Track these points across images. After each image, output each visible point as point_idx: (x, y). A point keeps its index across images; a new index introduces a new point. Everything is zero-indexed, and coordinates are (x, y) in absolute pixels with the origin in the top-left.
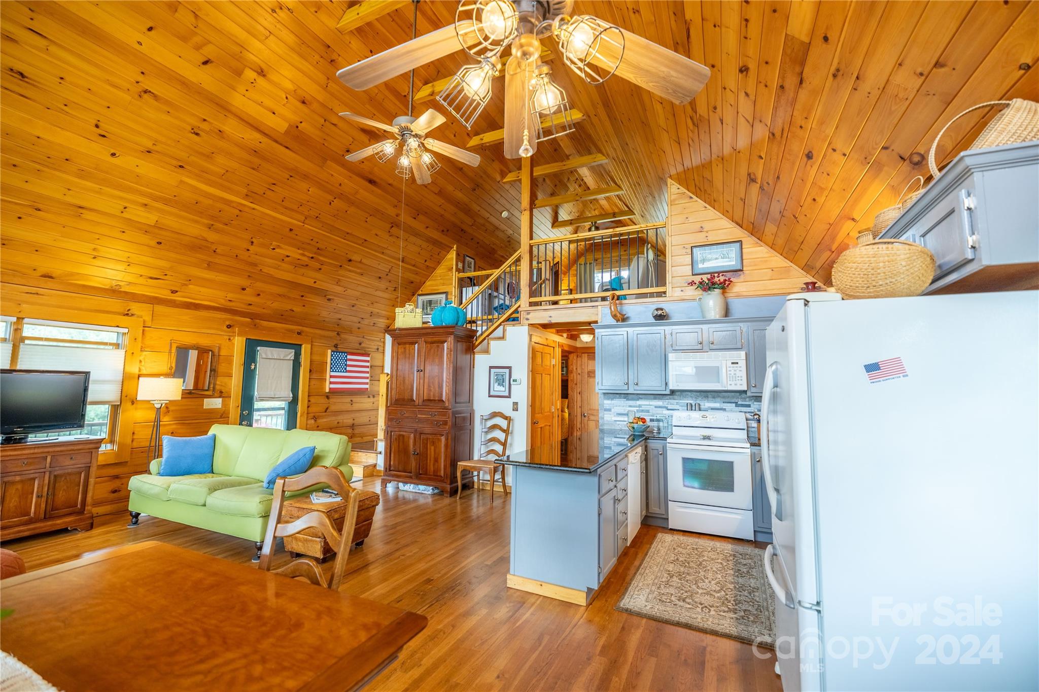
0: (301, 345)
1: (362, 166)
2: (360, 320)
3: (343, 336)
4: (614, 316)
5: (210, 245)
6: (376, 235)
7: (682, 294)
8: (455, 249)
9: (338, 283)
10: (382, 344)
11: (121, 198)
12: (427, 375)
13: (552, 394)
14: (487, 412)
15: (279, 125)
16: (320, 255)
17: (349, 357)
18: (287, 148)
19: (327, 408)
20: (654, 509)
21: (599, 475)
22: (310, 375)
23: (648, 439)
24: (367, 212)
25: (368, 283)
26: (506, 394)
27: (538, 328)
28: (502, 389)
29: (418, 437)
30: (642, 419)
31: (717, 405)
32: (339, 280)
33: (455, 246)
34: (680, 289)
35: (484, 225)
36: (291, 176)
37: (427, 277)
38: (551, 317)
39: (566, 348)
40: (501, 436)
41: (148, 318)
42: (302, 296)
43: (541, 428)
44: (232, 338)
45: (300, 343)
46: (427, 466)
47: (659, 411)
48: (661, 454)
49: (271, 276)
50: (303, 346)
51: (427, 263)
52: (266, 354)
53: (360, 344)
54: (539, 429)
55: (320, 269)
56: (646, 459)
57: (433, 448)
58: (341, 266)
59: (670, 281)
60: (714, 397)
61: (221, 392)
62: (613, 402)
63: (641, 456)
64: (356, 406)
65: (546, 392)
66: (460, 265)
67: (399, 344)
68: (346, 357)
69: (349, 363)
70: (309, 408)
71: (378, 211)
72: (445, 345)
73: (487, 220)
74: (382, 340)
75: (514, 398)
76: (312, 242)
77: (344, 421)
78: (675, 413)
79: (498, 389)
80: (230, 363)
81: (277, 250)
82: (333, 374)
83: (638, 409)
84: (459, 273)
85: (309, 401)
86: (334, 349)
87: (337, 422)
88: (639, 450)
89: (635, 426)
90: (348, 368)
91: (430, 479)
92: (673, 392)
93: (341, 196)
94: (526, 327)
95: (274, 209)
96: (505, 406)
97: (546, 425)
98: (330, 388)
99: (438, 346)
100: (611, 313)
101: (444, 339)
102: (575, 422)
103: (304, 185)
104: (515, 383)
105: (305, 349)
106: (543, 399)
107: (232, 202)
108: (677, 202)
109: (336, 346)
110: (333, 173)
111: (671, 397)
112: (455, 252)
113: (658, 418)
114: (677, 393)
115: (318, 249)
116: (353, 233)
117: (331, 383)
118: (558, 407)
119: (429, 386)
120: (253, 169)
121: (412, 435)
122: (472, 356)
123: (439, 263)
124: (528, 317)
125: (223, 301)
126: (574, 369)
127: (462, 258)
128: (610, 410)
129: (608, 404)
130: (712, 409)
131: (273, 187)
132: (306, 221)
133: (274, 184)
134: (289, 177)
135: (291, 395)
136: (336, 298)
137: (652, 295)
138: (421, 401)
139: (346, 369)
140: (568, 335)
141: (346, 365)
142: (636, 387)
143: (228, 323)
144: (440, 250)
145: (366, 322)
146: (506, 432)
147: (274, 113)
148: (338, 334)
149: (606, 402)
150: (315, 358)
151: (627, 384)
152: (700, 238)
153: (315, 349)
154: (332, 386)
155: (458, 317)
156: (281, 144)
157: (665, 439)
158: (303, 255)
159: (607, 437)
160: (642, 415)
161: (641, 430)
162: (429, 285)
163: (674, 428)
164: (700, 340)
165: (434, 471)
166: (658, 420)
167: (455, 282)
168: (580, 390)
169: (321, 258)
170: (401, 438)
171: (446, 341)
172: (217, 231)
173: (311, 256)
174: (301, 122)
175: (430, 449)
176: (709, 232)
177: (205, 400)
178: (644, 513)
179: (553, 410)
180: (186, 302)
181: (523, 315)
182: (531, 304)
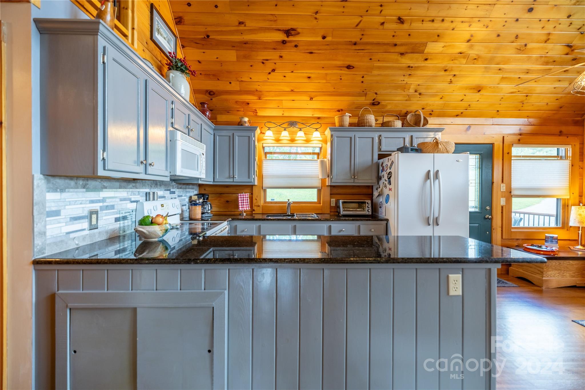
31: (162, 193)
62: (65, 195)
83: (101, 204)
113: (124, 214)
128: (57, 213)
129: (54, 201)
142: (150, 170)
149: (51, 196)
164: (187, 124)
166: (123, 219)
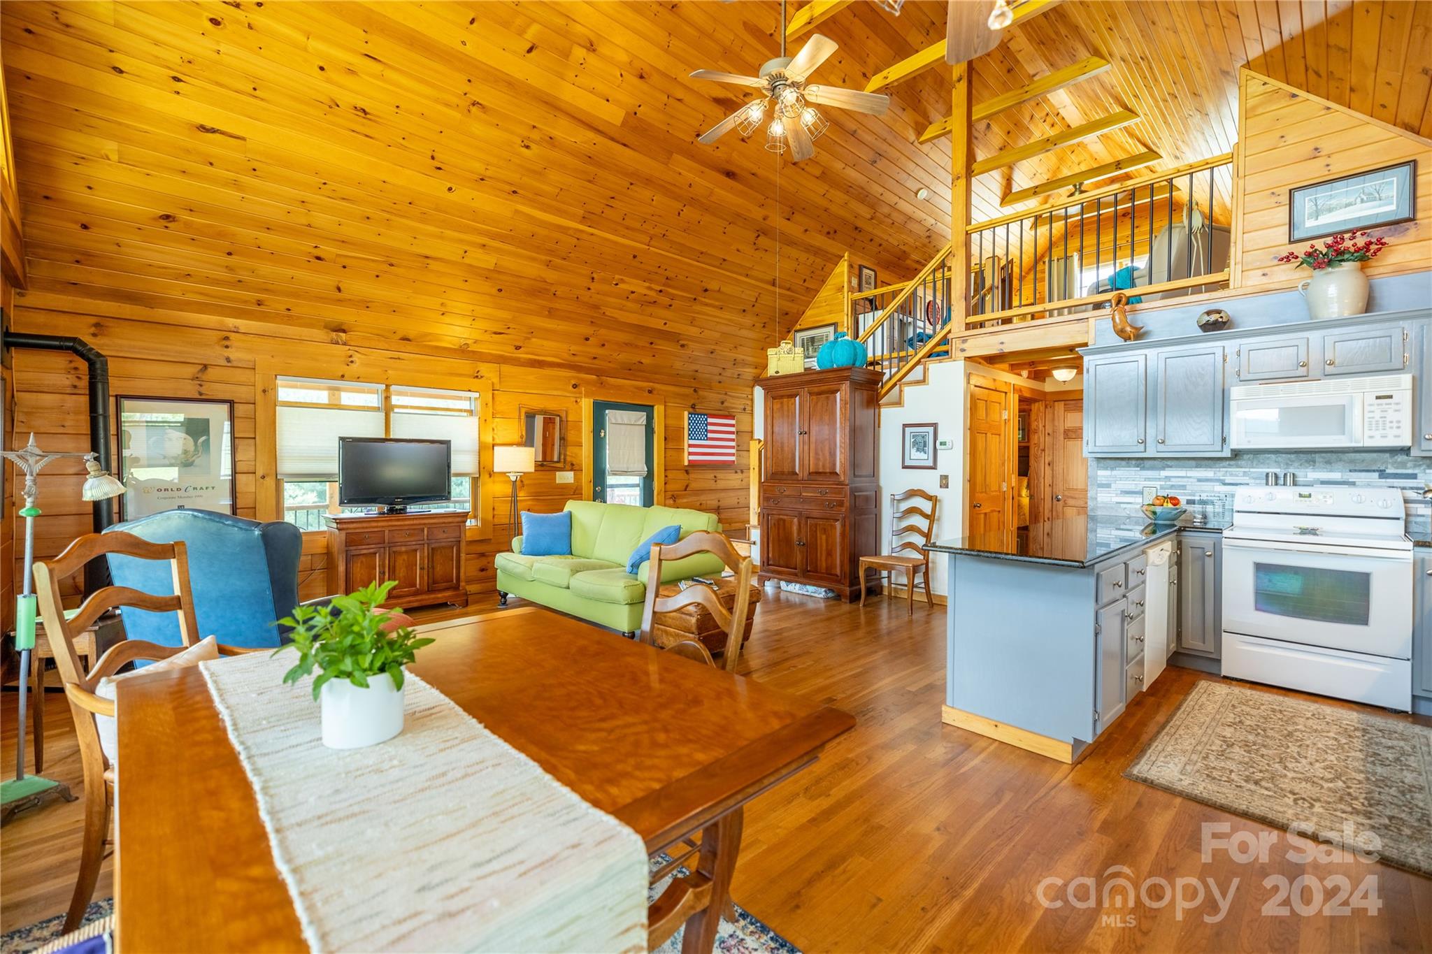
0: (653, 406)
1: (718, 153)
2: (721, 371)
3: (701, 393)
4: (1121, 333)
5: (548, 287)
6: (738, 250)
7: (1265, 280)
8: (846, 258)
9: (692, 322)
10: (749, 402)
11: (461, 241)
12: (813, 439)
13: (1003, 464)
14: (900, 490)
15: (613, 115)
16: (669, 286)
17: (710, 420)
18: (625, 145)
19: (687, 486)
20: (1192, 642)
21: (1098, 574)
22: (665, 444)
23: (1184, 530)
24: (725, 219)
25: (730, 320)
26: (930, 463)
27: (980, 363)
28: (922, 456)
29: (803, 522)
30: (1172, 499)
31: (1336, 476)
32: (694, 319)
33: (846, 255)
34: (1260, 272)
35: (888, 216)
36: (631, 184)
37: (807, 305)
38: (1002, 343)
39: (1027, 394)
40: (923, 524)
41: (496, 380)
42: (652, 343)
43: (986, 514)
44: (579, 400)
45: (651, 404)
46: (817, 560)
47: (1207, 486)
48: (1210, 556)
49: (616, 321)
50: (656, 407)
51: (806, 284)
52: (616, 419)
53: (722, 403)
54: (982, 516)
55: (670, 306)
56: (1179, 562)
57: (824, 537)
58: (695, 299)
59: (1239, 259)
60: (1329, 462)
61: (572, 465)
62: (1115, 473)
63: (1170, 556)
64: (721, 484)
65: (993, 461)
66: (855, 282)
67: (774, 398)
68: (706, 420)
69: (710, 428)
70: (667, 486)
71: (739, 215)
72: (838, 395)
73: (893, 207)
74: (750, 397)
75: (942, 469)
76: (659, 271)
77: (708, 502)
78: (1239, 491)
79: (916, 456)
80: (579, 430)
81: (621, 286)
82: (692, 442)
83: (1163, 482)
84: (853, 292)
85: (666, 476)
86: (691, 410)
87: (699, 503)
88: (1168, 546)
89: (1158, 509)
90: (710, 435)
91: (821, 579)
92: (1237, 454)
93: (693, 201)
94: (961, 363)
95: (615, 232)
96: (928, 482)
97: (993, 511)
98: (689, 461)
99: (828, 398)
100: (1114, 327)
101: (834, 387)
102: (1041, 510)
103: (646, 194)
104: (943, 447)
105: (658, 411)
106: (988, 472)
107: (569, 228)
108: (1260, 111)
109: (693, 407)
110: (681, 171)
111: (1232, 463)
112: (846, 264)
113: (1204, 497)
114: (1246, 457)
115: (667, 278)
116: (709, 252)
117: (690, 454)
118: (1013, 485)
119: (816, 453)
120: (590, 181)
121: (796, 520)
122: (877, 411)
123: (823, 282)
124: (964, 346)
125: (566, 356)
126: (1041, 426)
127: (857, 272)
129: (1104, 476)
130: (1323, 483)
131: (611, 202)
132: (652, 243)
133: (613, 198)
134: (628, 185)
135: (646, 469)
136: (690, 343)
137: (1197, 289)
138: (806, 473)
139: (706, 436)
140: (1030, 372)
141: (706, 430)
142: (1161, 448)
143: (573, 382)
144: (825, 263)
145: (728, 373)
146: (931, 518)
147: (608, 100)
148: (695, 391)
149: (1101, 473)
150: (670, 422)
151: (1144, 442)
152: (1315, 170)
153: (669, 411)
154: (692, 458)
155: (855, 355)
156: (618, 142)
157: (1219, 531)
158: (650, 288)
159: (1102, 528)
160: (1172, 493)
161: (1170, 516)
162: (810, 316)
163: (1236, 515)
164: (1303, 358)
165: (827, 568)
166: (1203, 502)
167: (847, 307)
168: (1050, 459)
169: (670, 290)
170: (781, 523)
171: (837, 391)
172: (556, 268)
173: (659, 288)
174: (640, 106)
175: (821, 539)
176: (1333, 156)
177: (557, 473)
178: (1173, 646)
179: (1005, 489)
180: (530, 359)
181: (956, 345)
182: (969, 326)
